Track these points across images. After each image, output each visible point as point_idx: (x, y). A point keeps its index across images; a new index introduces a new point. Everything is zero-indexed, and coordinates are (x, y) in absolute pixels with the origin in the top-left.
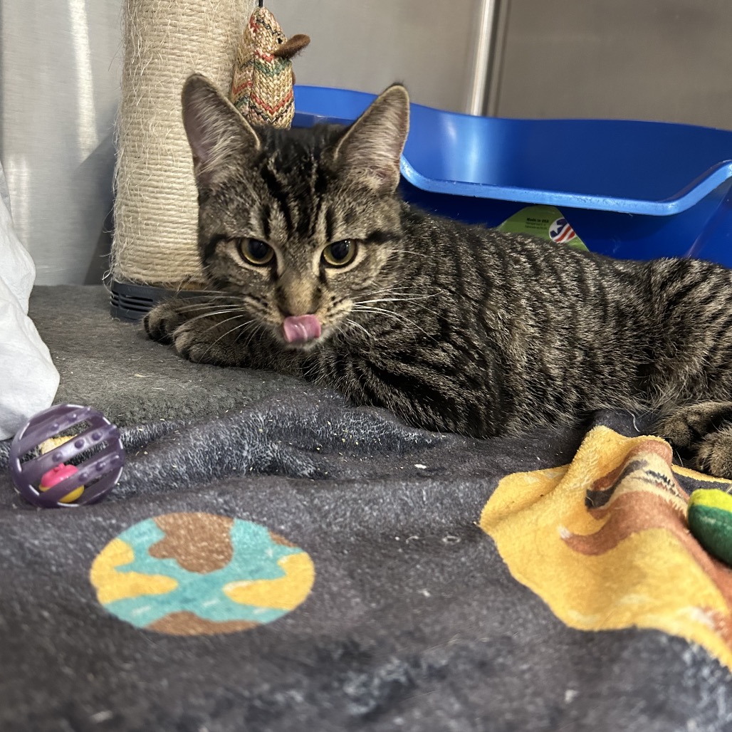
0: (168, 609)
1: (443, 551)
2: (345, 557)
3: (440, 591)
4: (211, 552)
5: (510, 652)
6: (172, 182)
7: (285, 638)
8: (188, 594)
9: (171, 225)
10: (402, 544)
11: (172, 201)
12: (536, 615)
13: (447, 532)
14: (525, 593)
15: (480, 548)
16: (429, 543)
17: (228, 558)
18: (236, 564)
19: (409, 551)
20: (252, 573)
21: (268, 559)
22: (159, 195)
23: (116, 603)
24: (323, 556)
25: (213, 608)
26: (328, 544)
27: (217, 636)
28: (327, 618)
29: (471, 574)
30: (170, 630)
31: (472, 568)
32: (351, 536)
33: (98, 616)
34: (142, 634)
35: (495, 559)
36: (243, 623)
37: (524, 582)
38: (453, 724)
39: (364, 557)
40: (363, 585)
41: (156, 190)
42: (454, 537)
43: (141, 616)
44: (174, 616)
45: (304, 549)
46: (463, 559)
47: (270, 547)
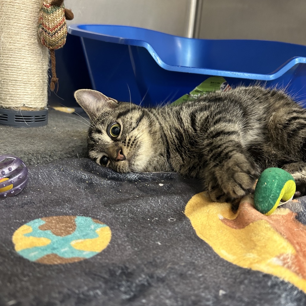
0: (45, 253)
1: (168, 225)
2: (125, 228)
3: (165, 242)
4: (67, 227)
5: (194, 269)
6: (14, 63)
7: (96, 264)
8: (55, 246)
9: (14, 81)
10: (150, 222)
11: (14, 71)
12: (206, 252)
13: (170, 216)
14: (202, 243)
15: (184, 223)
16: (162, 221)
17: (74, 230)
18: (77, 232)
19: (153, 225)
20: (84, 236)
21: (91, 229)
22: (8, 68)
23: (23, 251)
24: (116, 228)
25: (66, 252)
26: (118, 223)
27: (66, 264)
28: (116, 255)
29: (179, 235)
30: (46, 262)
31: (180, 232)
32: (128, 219)
33: (14, 257)
34: (33, 264)
35: (190, 228)
36: (78, 258)
37: (202, 238)
38: (167, 301)
39: (133, 228)
40: (132, 241)
41: (6, 66)
42: (173, 219)
43: (33, 256)
44: (48, 256)
45: (107, 225)
46: (176, 228)
47: (92, 224)
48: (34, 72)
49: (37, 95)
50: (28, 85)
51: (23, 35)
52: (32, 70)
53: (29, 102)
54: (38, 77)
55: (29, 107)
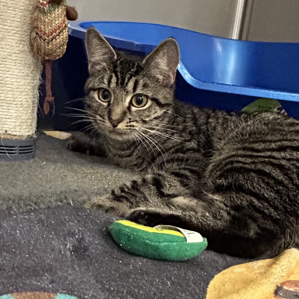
48: (21, 88)
49: (24, 119)
50: (12, 105)
51: (9, 40)
52: (18, 86)
53: (12, 128)
54: (26, 95)
55: (12, 134)
